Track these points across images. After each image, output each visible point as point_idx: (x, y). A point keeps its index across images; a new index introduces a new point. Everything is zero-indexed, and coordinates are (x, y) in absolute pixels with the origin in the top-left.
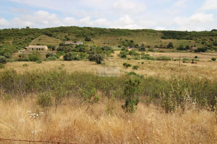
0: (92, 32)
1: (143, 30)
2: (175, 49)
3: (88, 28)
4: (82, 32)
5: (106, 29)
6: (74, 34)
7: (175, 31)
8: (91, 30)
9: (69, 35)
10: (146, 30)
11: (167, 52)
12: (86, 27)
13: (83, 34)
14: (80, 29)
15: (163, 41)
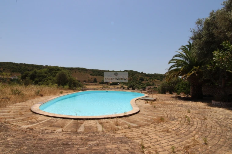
0: (29, 68)
1: (76, 68)
2: (97, 83)
3: (25, 64)
4: (18, 68)
5: (43, 66)
6: (9, 70)
7: (100, 70)
8: (28, 66)
9: (4, 70)
10: (78, 68)
11: (92, 85)
12: (23, 64)
13: (19, 70)
14: (16, 65)
15: (91, 77)
